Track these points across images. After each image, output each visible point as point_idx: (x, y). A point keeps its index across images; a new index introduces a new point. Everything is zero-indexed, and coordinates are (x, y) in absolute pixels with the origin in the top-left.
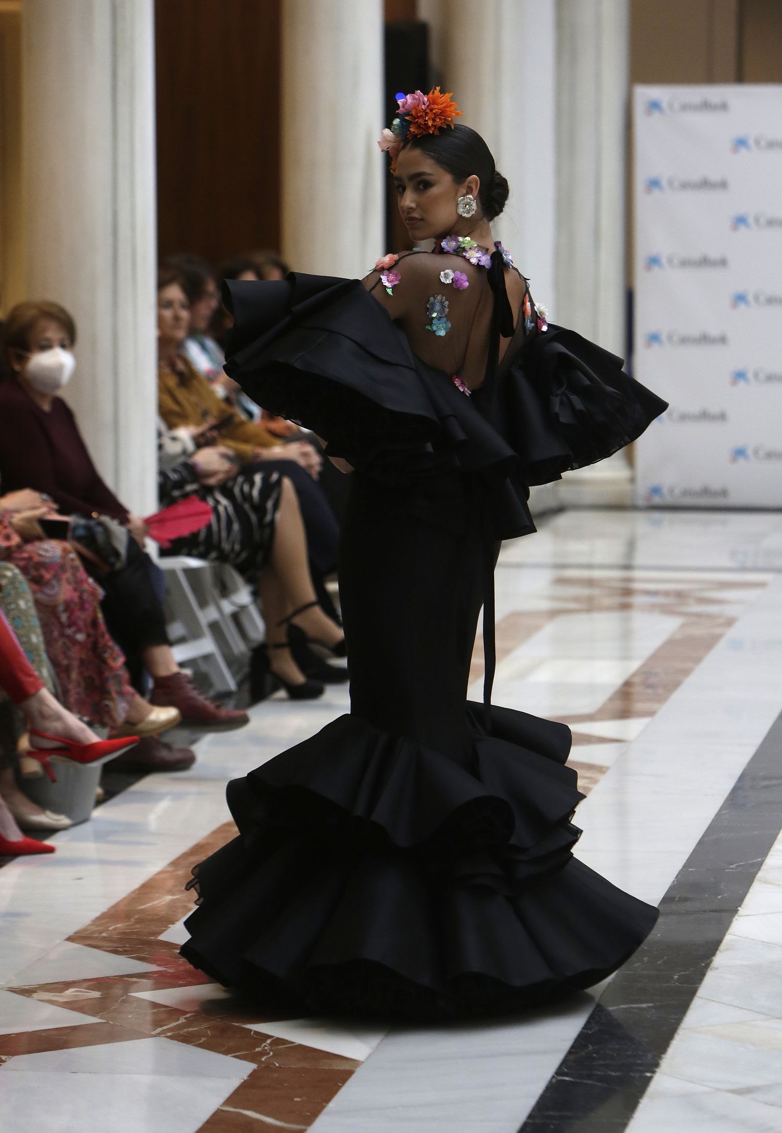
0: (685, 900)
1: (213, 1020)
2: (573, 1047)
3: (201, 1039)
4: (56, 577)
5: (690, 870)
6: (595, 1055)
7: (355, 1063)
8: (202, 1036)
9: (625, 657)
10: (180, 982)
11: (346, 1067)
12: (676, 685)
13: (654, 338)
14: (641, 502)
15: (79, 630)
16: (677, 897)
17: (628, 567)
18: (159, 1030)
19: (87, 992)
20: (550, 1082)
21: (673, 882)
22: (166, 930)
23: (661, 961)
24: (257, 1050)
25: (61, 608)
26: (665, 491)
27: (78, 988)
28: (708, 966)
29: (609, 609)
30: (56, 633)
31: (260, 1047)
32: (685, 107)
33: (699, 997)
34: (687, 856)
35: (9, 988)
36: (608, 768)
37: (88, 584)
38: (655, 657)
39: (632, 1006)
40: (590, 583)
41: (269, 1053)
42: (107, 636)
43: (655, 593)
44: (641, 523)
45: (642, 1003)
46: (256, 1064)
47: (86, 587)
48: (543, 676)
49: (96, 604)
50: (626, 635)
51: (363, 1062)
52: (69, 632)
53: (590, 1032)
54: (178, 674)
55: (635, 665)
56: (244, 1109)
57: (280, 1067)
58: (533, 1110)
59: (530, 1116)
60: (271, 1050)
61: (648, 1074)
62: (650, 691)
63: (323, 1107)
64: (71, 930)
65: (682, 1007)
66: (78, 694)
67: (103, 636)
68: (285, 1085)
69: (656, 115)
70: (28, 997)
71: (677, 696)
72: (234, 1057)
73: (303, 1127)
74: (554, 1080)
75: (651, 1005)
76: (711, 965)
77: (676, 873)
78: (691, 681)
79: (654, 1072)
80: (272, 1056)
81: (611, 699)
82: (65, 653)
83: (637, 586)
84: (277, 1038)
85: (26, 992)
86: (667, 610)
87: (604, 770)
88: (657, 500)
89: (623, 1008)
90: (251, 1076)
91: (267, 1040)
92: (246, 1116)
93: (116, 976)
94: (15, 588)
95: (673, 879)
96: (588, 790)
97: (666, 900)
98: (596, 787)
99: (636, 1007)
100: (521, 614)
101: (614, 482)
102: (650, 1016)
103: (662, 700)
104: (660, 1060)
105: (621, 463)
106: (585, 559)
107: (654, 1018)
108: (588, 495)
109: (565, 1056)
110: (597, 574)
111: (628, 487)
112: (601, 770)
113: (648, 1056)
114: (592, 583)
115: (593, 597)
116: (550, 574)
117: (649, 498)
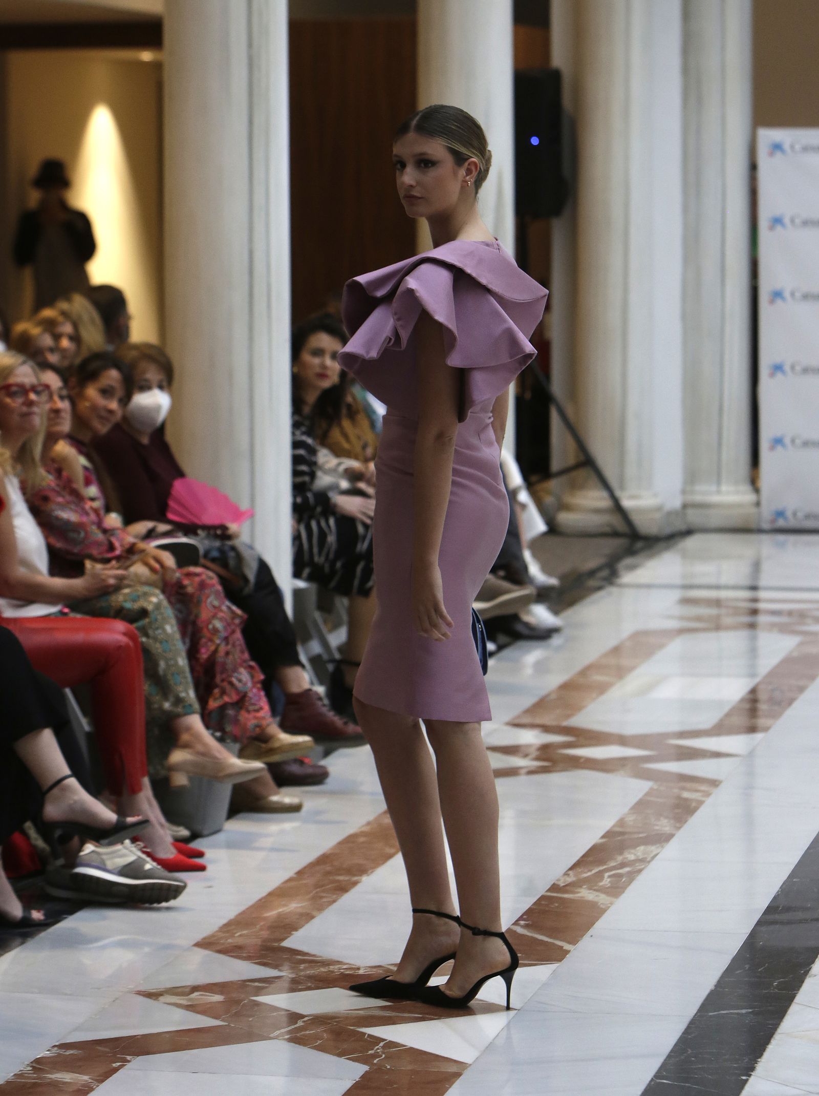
0: (788, 909)
1: (330, 1024)
2: (672, 1051)
3: (317, 1042)
5: (794, 880)
7: (462, 1066)
8: (318, 1039)
10: (300, 987)
11: (455, 1069)
12: (791, 702)
13: (778, 368)
14: (766, 526)
16: (781, 906)
17: (753, 588)
18: (278, 1032)
19: (211, 996)
20: (649, 1085)
21: (778, 893)
22: (289, 937)
23: (762, 969)
24: (370, 1052)
26: (789, 514)
27: (202, 991)
28: (807, 973)
31: (372, 1049)
33: (796, 1003)
34: (792, 867)
35: (138, 991)
36: (722, 781)
38: (773, 674)
39: (731, 1011)
41: (381, 1056)
44: (766, 545)
45: (742, 1009)
46: (368, 1065)
51: (471, 1065)
53: (690, 1036)
54: (310, 690)
57: (391, 1069)
60: (383, 1053)
61: (744, 1078)
64: (199, 937)
65: (780, 1014)
68: (395, 1086)
69: (781, 156)
70: (154, 1000)
71: (790, 712)
72: (347, 1059)
74: (653, 1083)
75: (751, 1010)
76: (810, 972)
77: (781, 883)
78: (805, 698)
79: (750, 1076)
80: (384, 1058)
81: (728, 715)
83: (762, 606)
84: (390, 1041)
85: (152, 995)
86: (784, 629)
87: (717, 783)
88: (781, 523)
89: (723, 1014)
90: (362, 1077)
91: (380, 1043)
93: (239, 981)
94: (161, 613)
95: (779, 888)
96: (700, 803)
97: (770, 910)
98: (709, 801)
99: (736, 1013)
100: (646, 633)
101: (740, 505)
102: (747, 1021)
103: (775, 716)
104: (757, 1063)
105: (747, 488)
106: (712, 580)
107: (751, 1024)
108: (715, 519)
109: (665, 1060)
110: (723, 594)
111: (753, 510)
112: (715, 783)
113: (744, 1060)
114: (718, 603)
115: (718, 617)
116: (677, 594)
117: (773, 521)
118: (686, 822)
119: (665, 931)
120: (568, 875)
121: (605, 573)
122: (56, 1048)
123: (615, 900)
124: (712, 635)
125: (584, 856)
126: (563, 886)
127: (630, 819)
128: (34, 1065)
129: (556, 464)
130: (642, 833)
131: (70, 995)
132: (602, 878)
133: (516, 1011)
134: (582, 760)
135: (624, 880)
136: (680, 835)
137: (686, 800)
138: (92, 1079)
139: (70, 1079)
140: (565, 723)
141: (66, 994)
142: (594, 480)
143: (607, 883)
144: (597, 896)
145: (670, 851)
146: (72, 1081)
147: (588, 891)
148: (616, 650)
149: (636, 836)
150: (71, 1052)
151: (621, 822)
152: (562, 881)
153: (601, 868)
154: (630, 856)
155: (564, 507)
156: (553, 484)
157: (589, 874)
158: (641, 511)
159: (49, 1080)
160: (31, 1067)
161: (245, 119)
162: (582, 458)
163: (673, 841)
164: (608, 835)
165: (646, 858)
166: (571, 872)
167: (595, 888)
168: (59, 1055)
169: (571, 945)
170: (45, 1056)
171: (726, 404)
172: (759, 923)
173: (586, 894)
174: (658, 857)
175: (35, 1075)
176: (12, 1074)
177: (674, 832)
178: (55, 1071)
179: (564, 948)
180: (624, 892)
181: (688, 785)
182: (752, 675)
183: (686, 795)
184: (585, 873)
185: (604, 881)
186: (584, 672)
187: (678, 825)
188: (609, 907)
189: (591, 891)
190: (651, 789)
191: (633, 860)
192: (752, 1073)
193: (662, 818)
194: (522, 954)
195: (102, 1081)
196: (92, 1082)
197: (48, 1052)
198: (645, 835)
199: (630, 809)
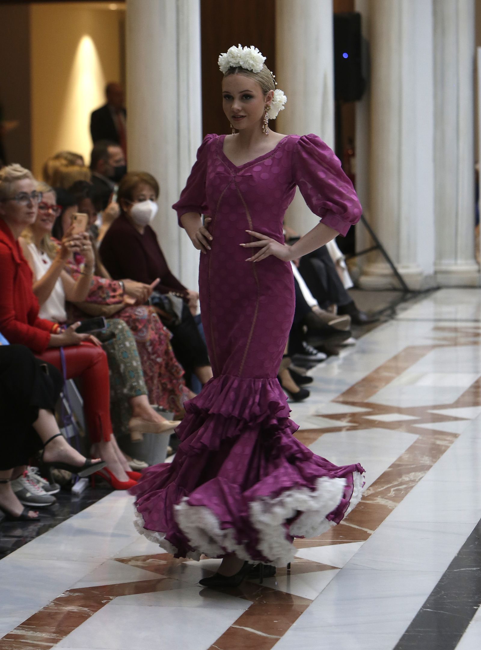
2: (432, 592)
4: (145, 327)
6: (445, 597)
7: (309, 601)
11: (304, 603)
15: (158, 357)
19: (159, 561)
20: (419, 612)
25: (148, 344)
27: (154, 559)
29: (465, 344)
30: (145, 358)
31: (255, 592)
35: (116, 558)
36: (460, 435)
37: (163, 330)
39: (467, 569)
41: (261, 596)
42: (174, 360)
45: (474, 567)
46: (253, 601)
47: (162, 332)
48: (426, 382)
49: (168, 341)
51: (314, 601)
52: (153, 357)
53: (443, 584)
55: (478, 376)
56: (246, 627)
57: (266, 604)
58: (409, 628)
59: (407, 631)
60: (262, 594)
61: (475, 608)
63: (290, 626)
66: (158, 392)
67: (171, 359)
68: (269, 613)
70: (126, 563)
72: (241, 598)
73: (278, 637)
74: (421, 611)
75: (479, 568)
81: (463, 395)
82: (150, 369)
84: (266, 587)
85: (124, 561)
87: (457, 436)
89: (462, 570)
90: (249, 608)
91: (259, 588)
92: (246, 631)
94: (123, 335)
96: (447, 447)
98: (452, 446)
99: (470, 570)
100: (413, 348)
101: (468, 272)
102: (476, 575)
105: (473, 262)
106: (452, 317)
107: (479, 576)
108: (454, 280)
109: (429, 597)
110: (459, 324)
111: (477, 275)
112: (455, 436)
113: (475, 597)
114: (455, 330)
115: (456, 338)
116: (431, 325)
118: (439, 458)
119: (428, 522)
120: (370, 490)
121: (389, 312)
122: (68, 592)
123: (398, 504)
124: (452, 349)
125: (379, 478)
126: (367, 496)
127: (406, 457)
128: (55, 602)
129: (359, 248)
130: (413, 465)
131: (76, 561)
132: (390, 491)
133: (340, 569)
134: (377, 422)
135: (402, 492)
136: (436, 466)
137: (439, 445)
138: (90, 610)
139: (77, 610)
140: (366, 401)
141: (73, 561)
142: (382, 257)
143: (393, 494)
144: (387, 502)
145: (429, 475)
146: (77, 611)
147: (381, 499)
148: (396, 358)
149: (409, 467)
150: (77, 594)
151: (400, 459)
152: (366, 493)
153: (389, 486)
154: (405, 478)
155: (363, 273)
156: (357, 260)
157: (382, 489)
158: (410, 275)
159: (65, 611)
160: (54, 603)
161: (174, 43)
162: (374, 244)
163: (431, 470)
164: (393, 466)
165: (415, 480)
166: (370, 488)
167: (386, 497)
168: (70, 596)
169: (372, 531)
170: (61, 596)
171: (460, 212)
173: (380, 501)
174: (423, 479)
175: (56, 608)
176: (42, 607)
177: (432, 465)
178: (67, 605)
179: (368, 532)
180: (402, 499)
181: (440, 437)
182: (477, 372)
183: (438, 442)
184: (380, 488)
185: (391, 493)
186: (377, 371)
187: (434, 460)
188: (394, 508)
189: (383, 499)
190: (418, 439)
191: (408, 481)
192: (480, 605)
193: (424, 456)
194: (343, 536)
195: (96, 611)
196: (89, 612)
197: (64, 594)
198: (414, 466)
199: (406, 451)
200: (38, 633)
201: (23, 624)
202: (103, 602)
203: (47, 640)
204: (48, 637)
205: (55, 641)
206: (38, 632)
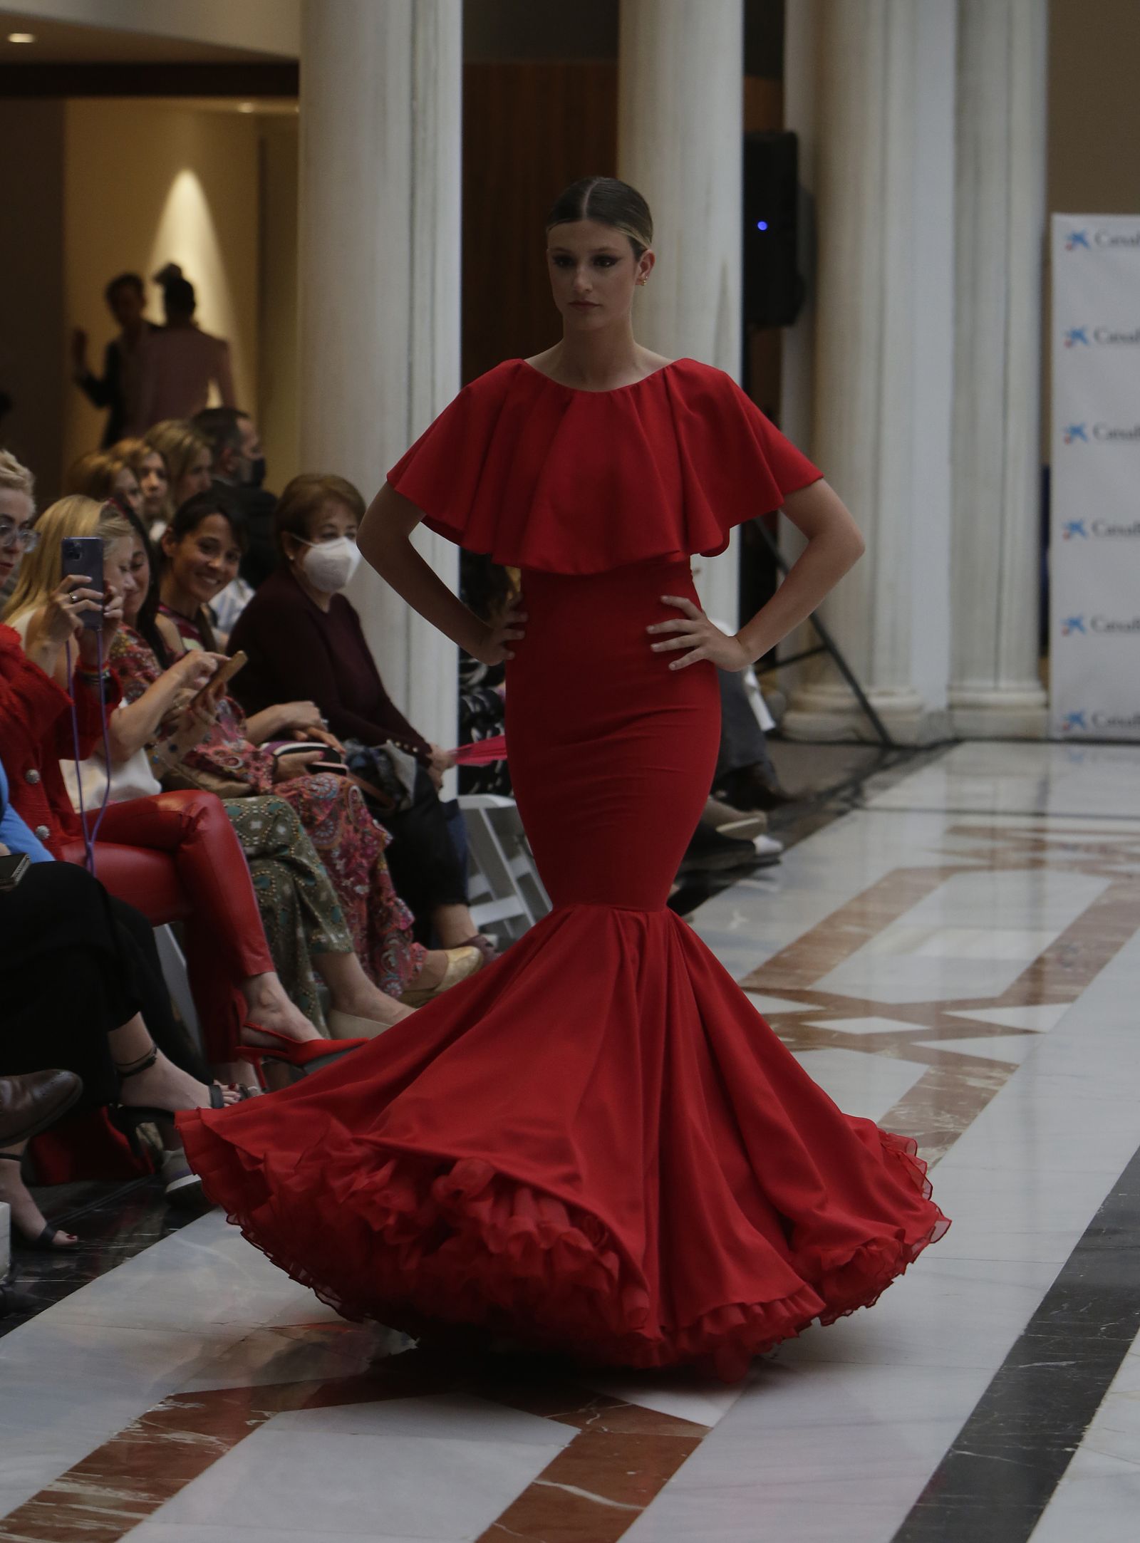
2: (973, 1414)
4: (334, 816)
5: (1120, 1194)
6: (1002, 1424)
7: (703, 1429)
9: (1036, 927)
11: (691, 1434)
12: (1100, 964)
13: (1075, 527)
14: (1057, 734)
15: (360, 881)
16: (1105, 1229)
17: (1040, 815)
20: (946, 1457)
21: (1099, 1211)
23: (1085, 1309)
24: (581, 1410)
25: (335, 852)
26: (1087, 718)
29: (1016, 866)
31: (583, 1406)
32: (1115, 242)
33: (1133, 1354)
34: (1114, 1179)
36: (1018, 1066)
37: (372, 824)
38: (1075, 928)
39: (1047, 1363)
40: (992, 833)
41: (595, 1415)
42: (392, 890)
43: (1074, 847)
44: (1057, 759)
45: (1060, 1361)
46: (579, 1428)
47: (368, 828)
48: (935, 949)
49: (380, 850)
50: (1037, 900)
51: (712, 1428)
52: (347, 883)
53: (994, 1396)
54: (479, 940)
55: (1049, 938)
56: (566, 1483)
57: (609, 1433)
58: (925, 1492)
59: (921, 1500)
60: (597, 1411)
61: (1069, 1449)
62: (1068, 970)
63: (664, 1483)
65: (1112, 1367)
67: (386, 888)
68: (616, 1454)
69: (1080, 248)
71: (1103, 976)
72: (552, 1419)
73: (637, 1507)
74: (950, 1455)
75: (1073, 1363)
77: (1103, 1199)
78: (1119, 958)
79: (1076, 1447)
80: (600, 1418)
81: (1020, 980)
83: (1050, 838)
84: (605, 1397)
86: (1090, 869)
87: (1012, 1068)
88: (1077, 730)
89: (1037, 1366)
90: (574, 1442)
91: (592, 1398)
92: (566, 1492)
95: (1100, 1206)
96: (994, 1093)
97: (1091, 1232)
98: (1003, 1091)
99: (1053, 1366)
100: (906, 871)
101: (1025, 707)
102: (1069, 1377)
103: (1084, 981)
104: (1084, 1431)
105: (1033, 684)
106: (987, 804)
107: (1074, 1380)
108: (991, 724)
109: (964, 1426)
110: (1000, 822)
111: (1041, 713)
112: (1009, 1068)
113: (1068, 1426)
115: (994, 852)
116: (941, 822)
117: (1066, 728)
118: (974, 1117)
119: (955, 1259)
121: (847, 793)
122: (171, 1400)
127: (903, 1113)
128: (144, 1421)
129: (784, 649)
130: (917, 1131)
136: (969, 1134)
137: (974, 1088)
138: (221, 1441)
139: (194, 1440)
140: (809, 988)
142: (833, 670)
145: (953, 1156)
146: (193, 1443)
150: (188, 1406)
155: (794, 705)
156: (780, 675)
158: (893, 712)
159: (167, 1442)
160: (141, 1423)
162: (819, 642)
163: (958, 1143)
168: (176, 1408)
170: (156, 1409)
172: (1078, 1250)
174: (940, 1162)
175: (146, 1435)
176: (116, 1433)
177: (960, 1131)
178: (170, 1429)
181: (976, 1070)
183: (972, 1082)
186: (831, 921)
187: (964, 1121)
190: (927, 1074)
192: (1078, 1444)
193: (943, 1112)
195: (235, 1443)
196: (220, 1445)
197: (162, 1405)
198: (922, 1133)
199: (901, 1101)
200: (108, 1489)
201: (77, 1468)
202: (248, 1423)
203: (129, 1506)
204: (131, 1499)
205: (149, 1509)
206: (109, 1486)
